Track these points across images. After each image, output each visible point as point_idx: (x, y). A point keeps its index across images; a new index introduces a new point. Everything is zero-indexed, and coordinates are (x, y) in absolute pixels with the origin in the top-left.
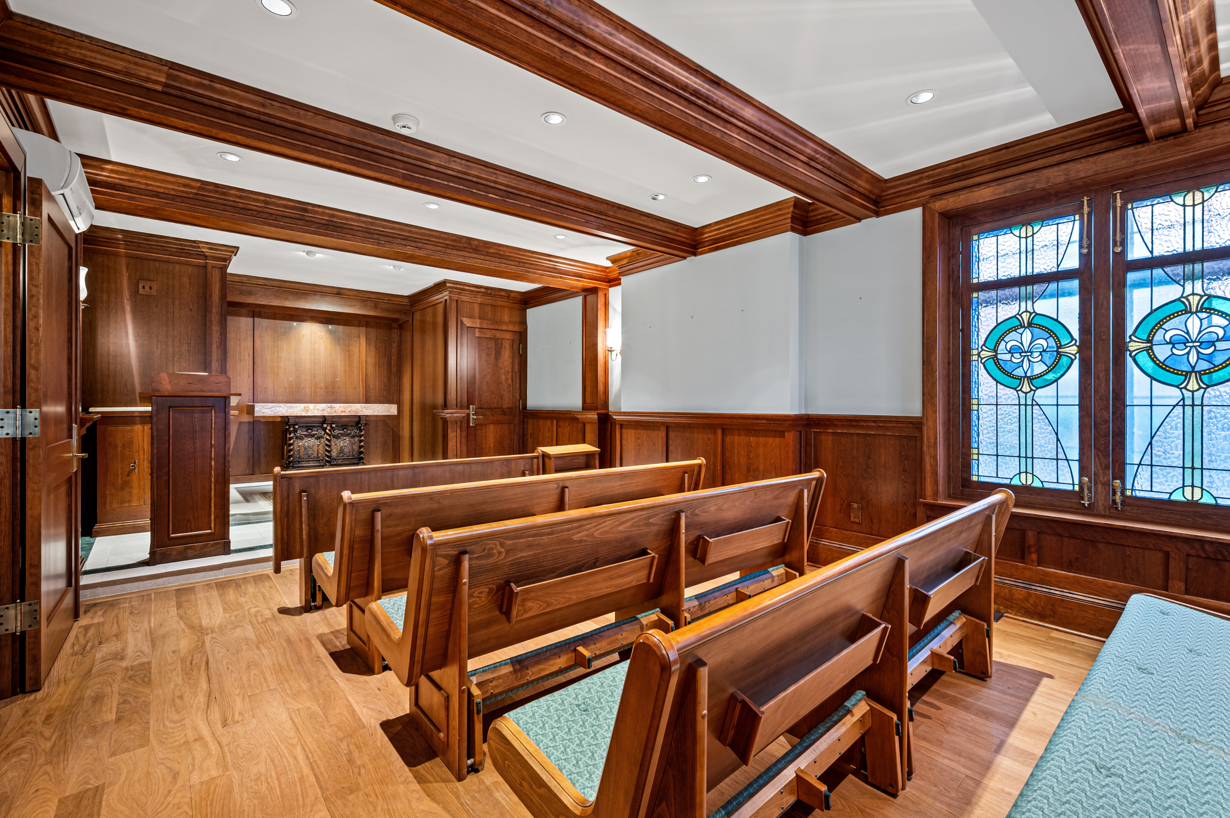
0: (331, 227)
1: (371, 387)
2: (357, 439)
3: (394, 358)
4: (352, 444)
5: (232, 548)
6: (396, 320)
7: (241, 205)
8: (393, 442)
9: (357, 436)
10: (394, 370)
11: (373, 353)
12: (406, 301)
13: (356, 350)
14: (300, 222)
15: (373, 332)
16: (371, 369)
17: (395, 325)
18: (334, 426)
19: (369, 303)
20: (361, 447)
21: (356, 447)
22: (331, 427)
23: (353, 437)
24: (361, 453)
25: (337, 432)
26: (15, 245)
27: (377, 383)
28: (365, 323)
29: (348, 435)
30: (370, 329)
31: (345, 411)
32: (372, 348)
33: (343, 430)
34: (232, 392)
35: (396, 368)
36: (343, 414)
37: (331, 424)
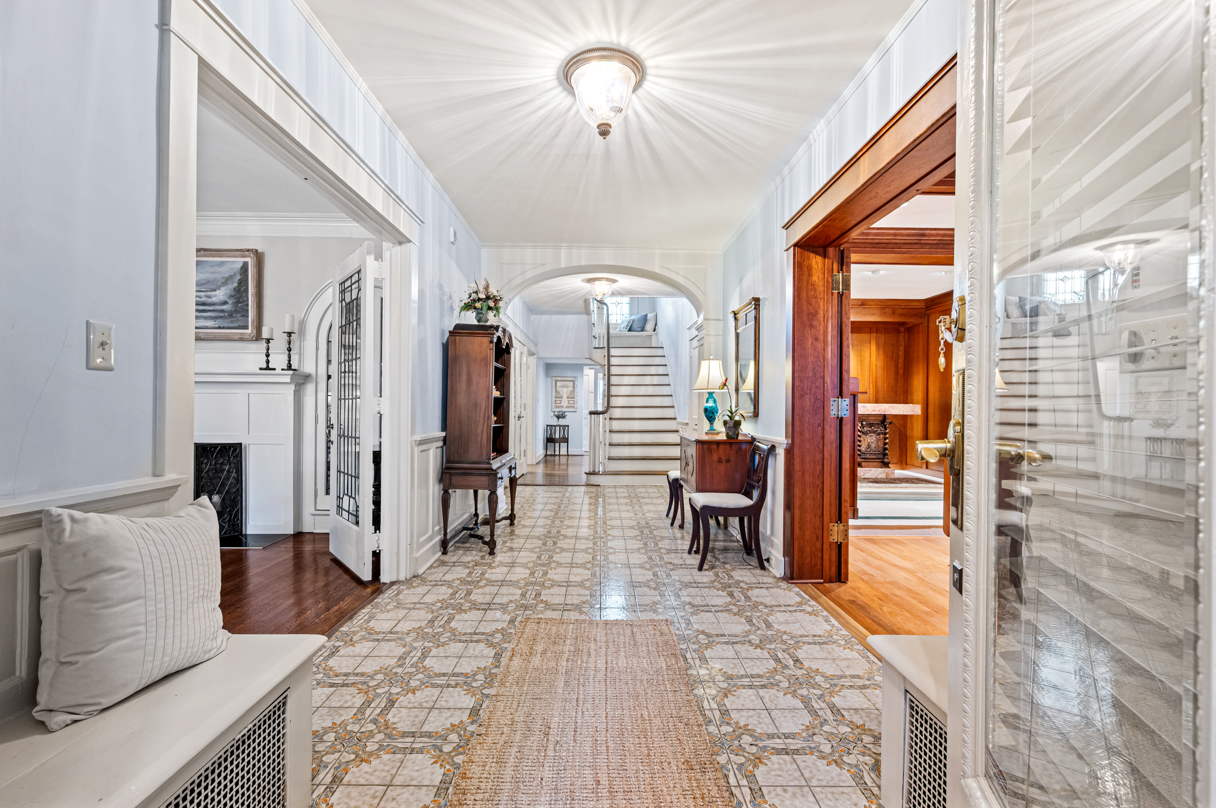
0: (941, 246)
1: (880, 389)
2: (882, 436)
3: (901, 360)
4: (878, 441)
5: (860, 515)
6: (903, 324)
7: (876, 241)
8: (900, 441)
9: (882, 434)
10: (901, 371)
11: (881, 358)
12: (923, 304)
13: (867, 355)
14: (917, 246)
15: (882, 337)
16: (880, 372)
17: (902, 329)
18: (864, 423)
19: (887, 310)
20: (885, 444)
21: (881, 444)
22: (862, 424)
23: (879, 434)
24: (885, 449)
25: (866, 429)
26: (839, 293)
27: (885, 385)
28: (875, 329)
29: (875, 432)
30: (879, 335)
31: (875, 411)
32: (881, 352)
33: (871, 427)
34: (860, 390)
35: (902, 371)
36: (873, 413)
37: (862, 422)
